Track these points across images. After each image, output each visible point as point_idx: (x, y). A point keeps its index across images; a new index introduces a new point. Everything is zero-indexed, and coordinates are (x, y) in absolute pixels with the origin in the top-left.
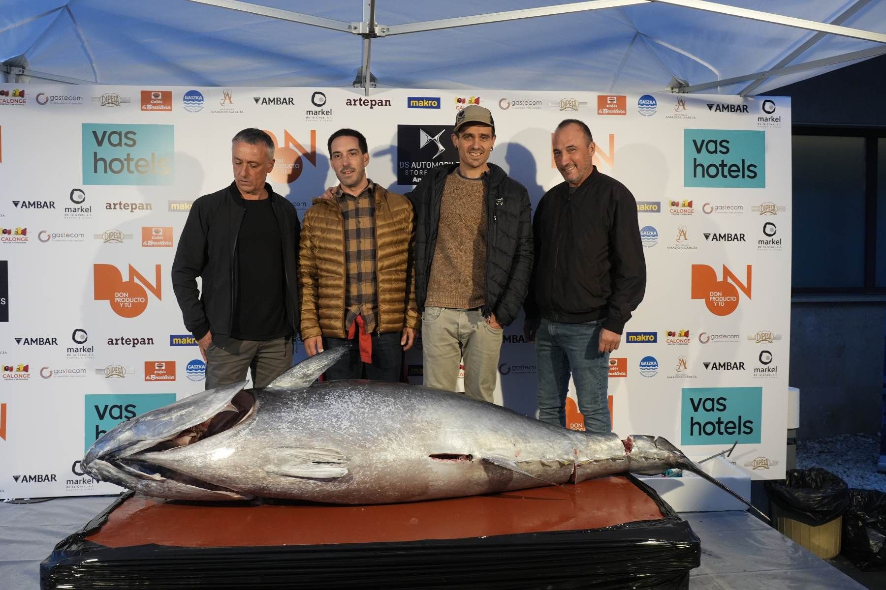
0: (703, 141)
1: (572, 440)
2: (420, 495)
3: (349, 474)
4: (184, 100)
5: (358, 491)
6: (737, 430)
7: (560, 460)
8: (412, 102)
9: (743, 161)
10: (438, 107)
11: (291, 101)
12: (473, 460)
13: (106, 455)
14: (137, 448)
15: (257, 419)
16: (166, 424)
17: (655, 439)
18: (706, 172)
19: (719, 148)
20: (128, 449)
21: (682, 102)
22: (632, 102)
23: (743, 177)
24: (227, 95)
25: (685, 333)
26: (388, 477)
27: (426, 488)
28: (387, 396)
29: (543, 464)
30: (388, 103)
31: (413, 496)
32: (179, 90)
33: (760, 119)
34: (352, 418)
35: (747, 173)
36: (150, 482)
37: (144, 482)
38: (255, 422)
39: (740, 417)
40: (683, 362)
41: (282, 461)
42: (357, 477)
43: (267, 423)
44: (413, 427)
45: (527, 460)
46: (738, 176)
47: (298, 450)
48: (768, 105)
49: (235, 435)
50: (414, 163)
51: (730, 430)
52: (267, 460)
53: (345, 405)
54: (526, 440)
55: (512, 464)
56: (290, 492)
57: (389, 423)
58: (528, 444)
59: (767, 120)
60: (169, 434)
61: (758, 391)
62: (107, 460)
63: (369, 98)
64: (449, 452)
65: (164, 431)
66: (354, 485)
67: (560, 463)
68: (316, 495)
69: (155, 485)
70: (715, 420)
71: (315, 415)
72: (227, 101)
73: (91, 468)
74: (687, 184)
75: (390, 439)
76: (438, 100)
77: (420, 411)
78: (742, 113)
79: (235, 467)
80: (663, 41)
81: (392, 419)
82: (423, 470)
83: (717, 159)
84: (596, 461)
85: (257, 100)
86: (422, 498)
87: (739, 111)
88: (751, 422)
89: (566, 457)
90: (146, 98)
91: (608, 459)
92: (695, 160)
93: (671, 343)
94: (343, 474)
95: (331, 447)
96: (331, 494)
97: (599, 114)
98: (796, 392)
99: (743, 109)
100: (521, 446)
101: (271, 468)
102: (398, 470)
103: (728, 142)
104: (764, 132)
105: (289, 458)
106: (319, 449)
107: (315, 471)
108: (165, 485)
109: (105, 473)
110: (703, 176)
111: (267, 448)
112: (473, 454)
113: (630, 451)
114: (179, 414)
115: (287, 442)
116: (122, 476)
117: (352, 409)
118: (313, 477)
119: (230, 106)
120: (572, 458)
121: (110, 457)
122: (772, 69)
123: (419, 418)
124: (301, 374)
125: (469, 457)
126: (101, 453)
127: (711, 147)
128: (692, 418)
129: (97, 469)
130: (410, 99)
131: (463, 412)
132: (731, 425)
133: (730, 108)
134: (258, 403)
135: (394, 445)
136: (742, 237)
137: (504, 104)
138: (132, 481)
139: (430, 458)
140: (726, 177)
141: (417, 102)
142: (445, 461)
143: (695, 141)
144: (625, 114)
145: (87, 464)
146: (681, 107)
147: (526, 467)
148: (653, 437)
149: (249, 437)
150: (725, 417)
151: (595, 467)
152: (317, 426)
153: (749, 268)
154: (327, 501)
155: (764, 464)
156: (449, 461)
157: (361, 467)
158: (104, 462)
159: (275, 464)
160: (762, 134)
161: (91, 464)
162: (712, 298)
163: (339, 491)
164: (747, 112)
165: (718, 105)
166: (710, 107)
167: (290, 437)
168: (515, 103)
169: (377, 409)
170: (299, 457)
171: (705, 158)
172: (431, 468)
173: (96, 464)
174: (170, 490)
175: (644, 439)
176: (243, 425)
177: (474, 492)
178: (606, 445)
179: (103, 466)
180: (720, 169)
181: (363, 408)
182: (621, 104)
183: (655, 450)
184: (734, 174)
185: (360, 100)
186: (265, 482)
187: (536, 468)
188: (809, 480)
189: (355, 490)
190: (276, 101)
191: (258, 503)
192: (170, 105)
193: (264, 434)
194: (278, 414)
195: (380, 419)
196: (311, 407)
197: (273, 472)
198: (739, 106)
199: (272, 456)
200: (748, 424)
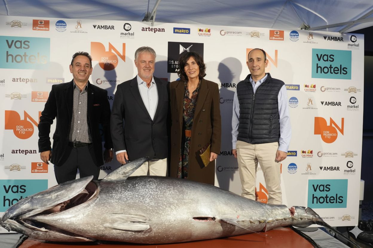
0: (321, 55)
1: (264, 209)
2: (187, 239)
3: (150, 228)
4: (56, 25)
5: (154, 237)
6: (335, 201)
7: (259, 220)
8: (176, 30)
9: (341, 65)
10: (189, 33)
11: (113, 27)
12: (215, 220)
13: (14, 217)
14: (32, 213)
15: (99, 197)
16: (49, 200)
17: (306, 209)
18: (322, 70)
19: (329, 59)
20: (27, 213)
21: (311, 35)
22: (287, 34)
23: (341, 73)
24: (79, 23)
25: (311, 152)
26: (171, 230)
27: (190, 236)
28: (169, 185)
29: (251, 222)
30: (163, 30)
31: (184, 240)
32: (53, 20)
33: (349, 45)
34: (151, 197)
35: (342, 71)
36: (39, 232)
37: (36, 232)
38: (98, 199)
39: (337, 195)
40: (310, 166)
41: (114, 221)
42: (154, 230)
43: (105, 200)
44: (184, 202)
45: (243, 220)
46: (338, 73)
47: (124, 215)
48: (353, 38)
49: (88, 206)
50: (176, 61)
51: (332, 201)
52: (105, 221)
53: (147, 190)
54: (242, 209)
55: (235, 222)
56: (117, 238)
57: (171, 200)
58: (244, 212)
59: (352, 45)
60: (51, 206)
61: (345, 182)
62: (14, 220)
63: (154, 27)
64: (203, 216)
65: (48, 204)
66: (153, 234)
67: (259, 221)
68: (131, 239)
69: (41, 233)
70: (324, 196)
71: (131, 195)
72: (79, 26)
73: (6, 224)
74: (313, 76)
75: (172, 209)
76: (189, 29)
77: (187, 193)
78: (340, 41)
79: (87, 224)
80: (300, 4)
81: (173, 198)
82: (189, 226)
83: (328, 64)
84: (277, 220)
85: (95, 27)
86: (188, 240)
87: (339, 40)
88: (342, 197)
89: (262, 218)
90: (35, 24)
91: (282, 219)
92: (317, 64)
93: (304, 156)
94: (147, 228)
95: (140, 213)
96: (139, 239)
97: (270, 39)
98: (363, 182)
99: (341, 39)
100: (240, 212)
101: (107, 225)
102: (177, 226)
103: (333, 56)
104: (351, 51)
105: (118, 219)
106: (134, 214)
107: (133, 227)
108: (47, 234)
109: (13, 226)
110: (321, 73)
111: (105, 214)
112: (215, 217)
113: (293, 215)
114: (56, 194)
115: (116, 211)
116: (23, 228)
117: (150, 192)
118: (131, 230)
119: (80, 29)
120: (265, 219)
121: (17, 218)
122: (359, 19)
123: (187, 198)
124: (121, 172)
125: (214, 219)
126: (11, 215)
127: (325, 58)
128: (313, 195)
129: (9, 225)
130: (175, 29)
131: (209, 194)
132: (332, 198)
133: (335, 39)
134: (99, 188)
135: (175, 212)
136: (340, 104)
137: (223, 33)
138: (28, 231)
139: (193, 219)
140: (332, 73)
141: (178, 30)
142: (201, 221)
143: (317, 55)
144: (283, 40)
145: (3, 222)
146: (311, 37)
147: (241, 223)
148: (305, 208)
149: (95, 208)
150: (330, 194)
151: (276, 223)
152: (132, 201)
153: (343, 119)
154: (137, 243)
155: (347, 218)
156: (203, 221)
157: (157, 224)
158: (13, 221)
159: (110, 223)
160: (350, 53)
161: (5, 222)
162: (324, 134)
163: (144, 238)
164: (343, 41)
165: (329, 37)
166: (325, 38)
167: (118, 207)
168: (228, 33)
169: (165, 192)
170: (123, 219)
171: (322, 64)
172: (193, 225)
173: (8, 221)
174: (50, 236)
175: (300, 209)
176: (92, 201)
177: (214, 237)
178: (282, 211)
179: (13, 223)
180: (329, 69)
181: (157, 191)
182: (281, 35)
183: (306, 215)
184: (336, 72)
185: (149, 28)
186: (104, 233)
187: (247, 224)
188: (369, 226)
189: (152, 237)
190: (105, 27)
191: (99, 244)
192: (49, 28)
193: (103, 206)
194: (111, 195)
195: (166, 198)
196: (128, 191)
197: (109, 227)
198: (339, 38)
199: (108, 218)
200: (341, 198)
